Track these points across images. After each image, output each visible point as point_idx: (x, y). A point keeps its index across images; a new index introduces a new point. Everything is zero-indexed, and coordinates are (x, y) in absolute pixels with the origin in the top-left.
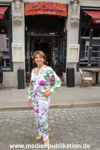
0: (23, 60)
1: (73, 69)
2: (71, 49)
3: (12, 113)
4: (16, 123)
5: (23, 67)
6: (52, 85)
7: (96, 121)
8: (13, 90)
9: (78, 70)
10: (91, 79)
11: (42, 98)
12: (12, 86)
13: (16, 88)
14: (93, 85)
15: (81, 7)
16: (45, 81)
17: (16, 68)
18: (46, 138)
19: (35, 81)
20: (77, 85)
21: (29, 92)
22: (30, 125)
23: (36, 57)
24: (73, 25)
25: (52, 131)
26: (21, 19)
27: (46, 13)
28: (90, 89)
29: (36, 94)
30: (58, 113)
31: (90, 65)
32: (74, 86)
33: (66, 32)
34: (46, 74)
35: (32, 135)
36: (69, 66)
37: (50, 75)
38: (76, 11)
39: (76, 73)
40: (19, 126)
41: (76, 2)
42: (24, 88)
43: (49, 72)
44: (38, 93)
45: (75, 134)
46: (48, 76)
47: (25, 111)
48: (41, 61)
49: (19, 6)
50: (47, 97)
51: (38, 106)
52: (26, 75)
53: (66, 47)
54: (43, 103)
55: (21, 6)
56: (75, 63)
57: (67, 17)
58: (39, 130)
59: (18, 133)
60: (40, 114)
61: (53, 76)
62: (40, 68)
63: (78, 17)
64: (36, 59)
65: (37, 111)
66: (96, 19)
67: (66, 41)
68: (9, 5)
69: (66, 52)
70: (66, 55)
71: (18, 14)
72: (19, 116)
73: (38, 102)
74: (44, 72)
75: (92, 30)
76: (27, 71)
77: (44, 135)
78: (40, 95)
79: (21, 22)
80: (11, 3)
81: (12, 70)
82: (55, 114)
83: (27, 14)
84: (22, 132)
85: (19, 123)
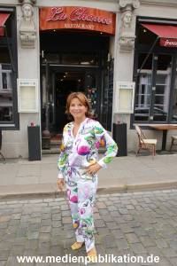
1: (125, 125)
3: (23, 204)
4: (32, 221)
6: (102, 153)
7: (171, 213)
8: (20, 162)
9: (132, 127)
10: (154, 141)
11: (84, 177)
13: (25, 159)
14: (158, 152)
15: (138, 17)
16: (89, 146)
17: (24, 124)
19: (70, 148)
20: (133, 152)
22: (58, 224)
24: (124, 49)
26: (34, 37)
27: (78, 26)
29: (73, 169)
30: (104, 202)
31: (152, 118)
33: (112, 60)
34: (90, 135)
35: (64, 241)
36: (118, 119)
37: (97, 135)
38: (129, 24)
39: (129, 132)
40: (39, 226)
41: (129, 8)
42: (40, 159)
43: (96, 131)
45: (138, 237)
46: (94, 138)
47: (46, 200)
48: (81, 111)
49: (30, 13)
50: (92, 174)
51: (76, 190)
52: (43, 135)
56: (127, 114)
57: (113, 35)
58: (77, 233)
59: (37, 240)
60: (80, 205)
61: (103, 138)
62: (79, 124)
65: (75, 200)
66: (165, 39)
67: (111, 76)
72: (35, 209)
73: (76, 184)
74: (87, 131)
75: (156, 58)
76: (43, 129)
78: (81, 171)
79: (33, 41)
80: (15, 8)
81: (17, 128)
82: (98, 204)
85: (38, 220)
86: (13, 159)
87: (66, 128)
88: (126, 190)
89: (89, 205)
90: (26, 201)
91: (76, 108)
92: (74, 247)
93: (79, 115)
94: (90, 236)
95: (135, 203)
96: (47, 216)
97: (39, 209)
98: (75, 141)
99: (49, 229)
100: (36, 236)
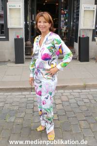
0: (22, 26)
1: (88, 38)
2: (85, 10)
3: (7, 96)
4: (12, 108)
5: (22, 35)
9: (94, 40)
11: (46, 76)
12: (7, 60)
16: (51, 54)
17: (12, 36)
18: (51, 129)
19: (37, 54)
20: (92, 59)
21: (31, 68)
22: (30, 111)
23: (39, 20)
25: (58, 120)
29: (38, 71)
30: (67, 96)
32: (88, 61)
34: (51, 45)
35: (33, 124)
37: (56, 45)
39: (91, 43)
40: (16, 112)
42: (23, 63)
43: (55, 42)
44: (41, 70)
46: (54, 47)
47: (24, 93)
48: (45, 27)
50: (52, 75)
51: (41, 86)
52: (26, 45)
53: (78, 8)
54: (48, 84)
56: (90, 30)
59: (13, 122)
60: (43, 98)
61: (60, 47)
62: (44, 37)
64: (39, 24)
65: (40, 94)
67: (78, 0)
69: (78, 15)
70: (78, 19)
72: (15, 99)
73: (41, 82)
74: (49, 42)
76: (26, 40)
77: (48, 126)
81: (7, 39)
82: (62, 97)
84: (19, 121)
85: (16, 108)
87: (36, 39)
88: (85, 87)
89: (49, 98)
90: (9, 94)
91: (42, 24)
92: (39, 129)
93: (44, 30)
94: (50, 122)
95: (91, 97)
96: (23, 105)
97: (18, 100)
98: (40, 49)
99: (23, 115)
100: (12, 119)
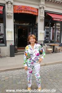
0: (13, 39)
3: (12, 72)
5: (13, 44)
10: (51, 49)
12: (6, 56)
13: (9, 56)
24: (41, 20)
27: (27, 12)
28: (51, 55)
33: (37, 24)
47: (20, 70)
55: (11, 7)
56: (42, 41)
63: (43, 16)
67: (37, 29)
68: (4, 5)
71: (10, 11)
75: (50, 23)
83: (15, 12)
86: (5, 57)
88: (45, 65)
90: (13, 71)
97: (18, 74)
